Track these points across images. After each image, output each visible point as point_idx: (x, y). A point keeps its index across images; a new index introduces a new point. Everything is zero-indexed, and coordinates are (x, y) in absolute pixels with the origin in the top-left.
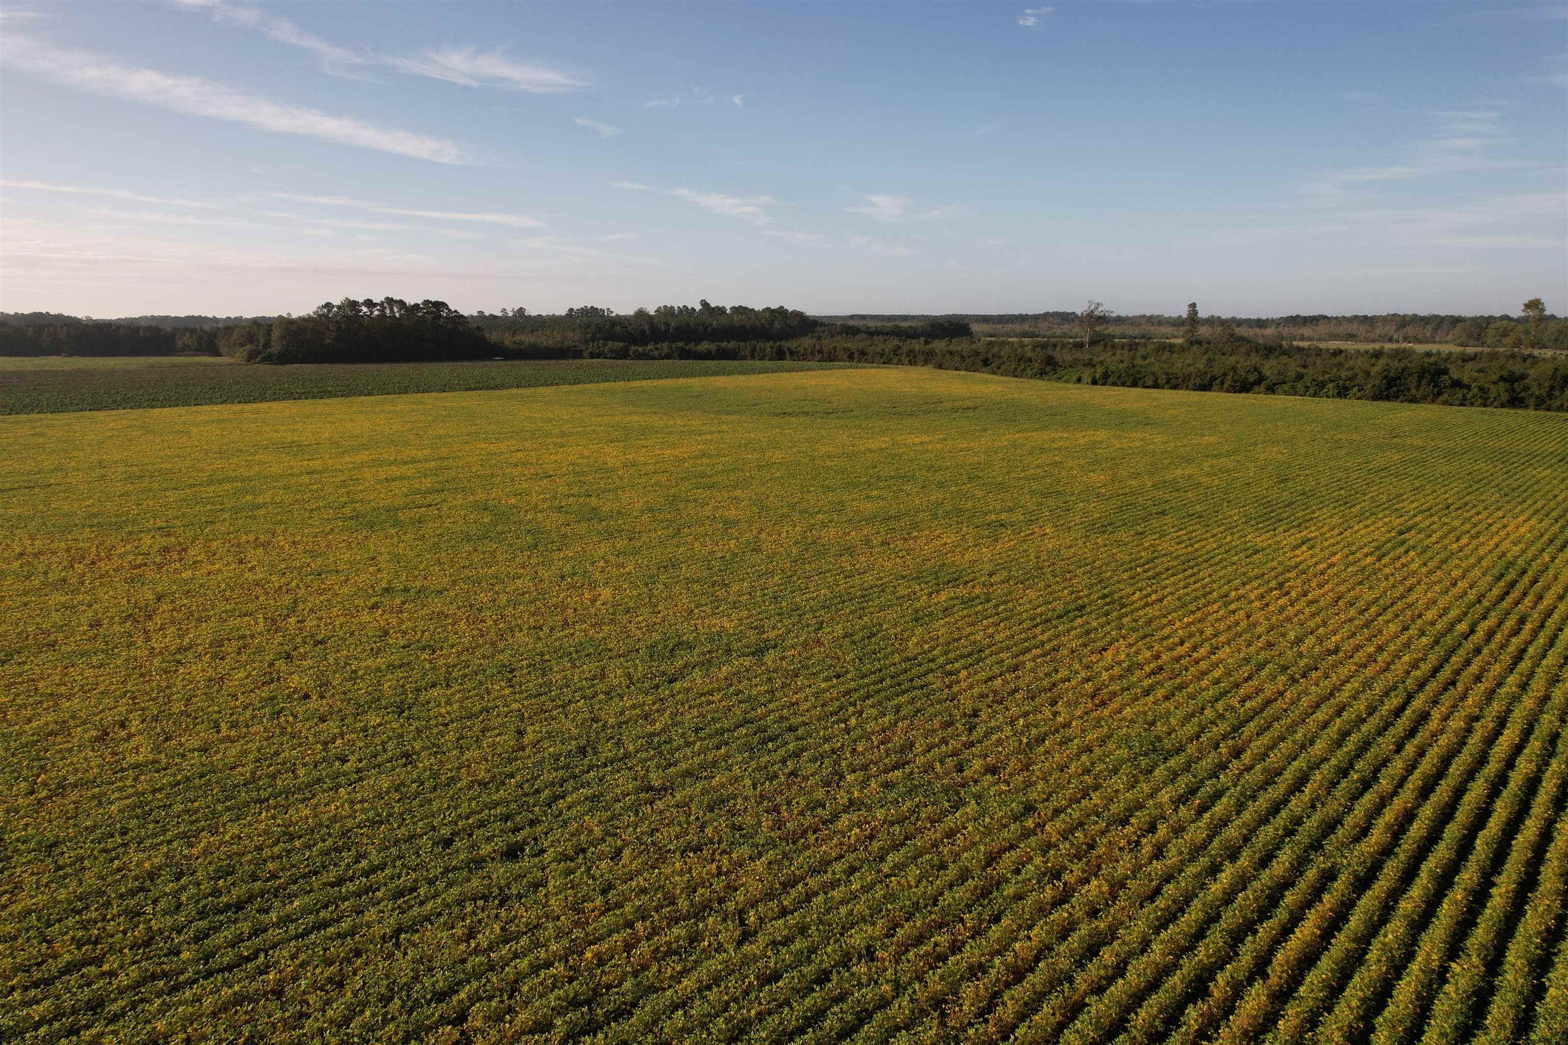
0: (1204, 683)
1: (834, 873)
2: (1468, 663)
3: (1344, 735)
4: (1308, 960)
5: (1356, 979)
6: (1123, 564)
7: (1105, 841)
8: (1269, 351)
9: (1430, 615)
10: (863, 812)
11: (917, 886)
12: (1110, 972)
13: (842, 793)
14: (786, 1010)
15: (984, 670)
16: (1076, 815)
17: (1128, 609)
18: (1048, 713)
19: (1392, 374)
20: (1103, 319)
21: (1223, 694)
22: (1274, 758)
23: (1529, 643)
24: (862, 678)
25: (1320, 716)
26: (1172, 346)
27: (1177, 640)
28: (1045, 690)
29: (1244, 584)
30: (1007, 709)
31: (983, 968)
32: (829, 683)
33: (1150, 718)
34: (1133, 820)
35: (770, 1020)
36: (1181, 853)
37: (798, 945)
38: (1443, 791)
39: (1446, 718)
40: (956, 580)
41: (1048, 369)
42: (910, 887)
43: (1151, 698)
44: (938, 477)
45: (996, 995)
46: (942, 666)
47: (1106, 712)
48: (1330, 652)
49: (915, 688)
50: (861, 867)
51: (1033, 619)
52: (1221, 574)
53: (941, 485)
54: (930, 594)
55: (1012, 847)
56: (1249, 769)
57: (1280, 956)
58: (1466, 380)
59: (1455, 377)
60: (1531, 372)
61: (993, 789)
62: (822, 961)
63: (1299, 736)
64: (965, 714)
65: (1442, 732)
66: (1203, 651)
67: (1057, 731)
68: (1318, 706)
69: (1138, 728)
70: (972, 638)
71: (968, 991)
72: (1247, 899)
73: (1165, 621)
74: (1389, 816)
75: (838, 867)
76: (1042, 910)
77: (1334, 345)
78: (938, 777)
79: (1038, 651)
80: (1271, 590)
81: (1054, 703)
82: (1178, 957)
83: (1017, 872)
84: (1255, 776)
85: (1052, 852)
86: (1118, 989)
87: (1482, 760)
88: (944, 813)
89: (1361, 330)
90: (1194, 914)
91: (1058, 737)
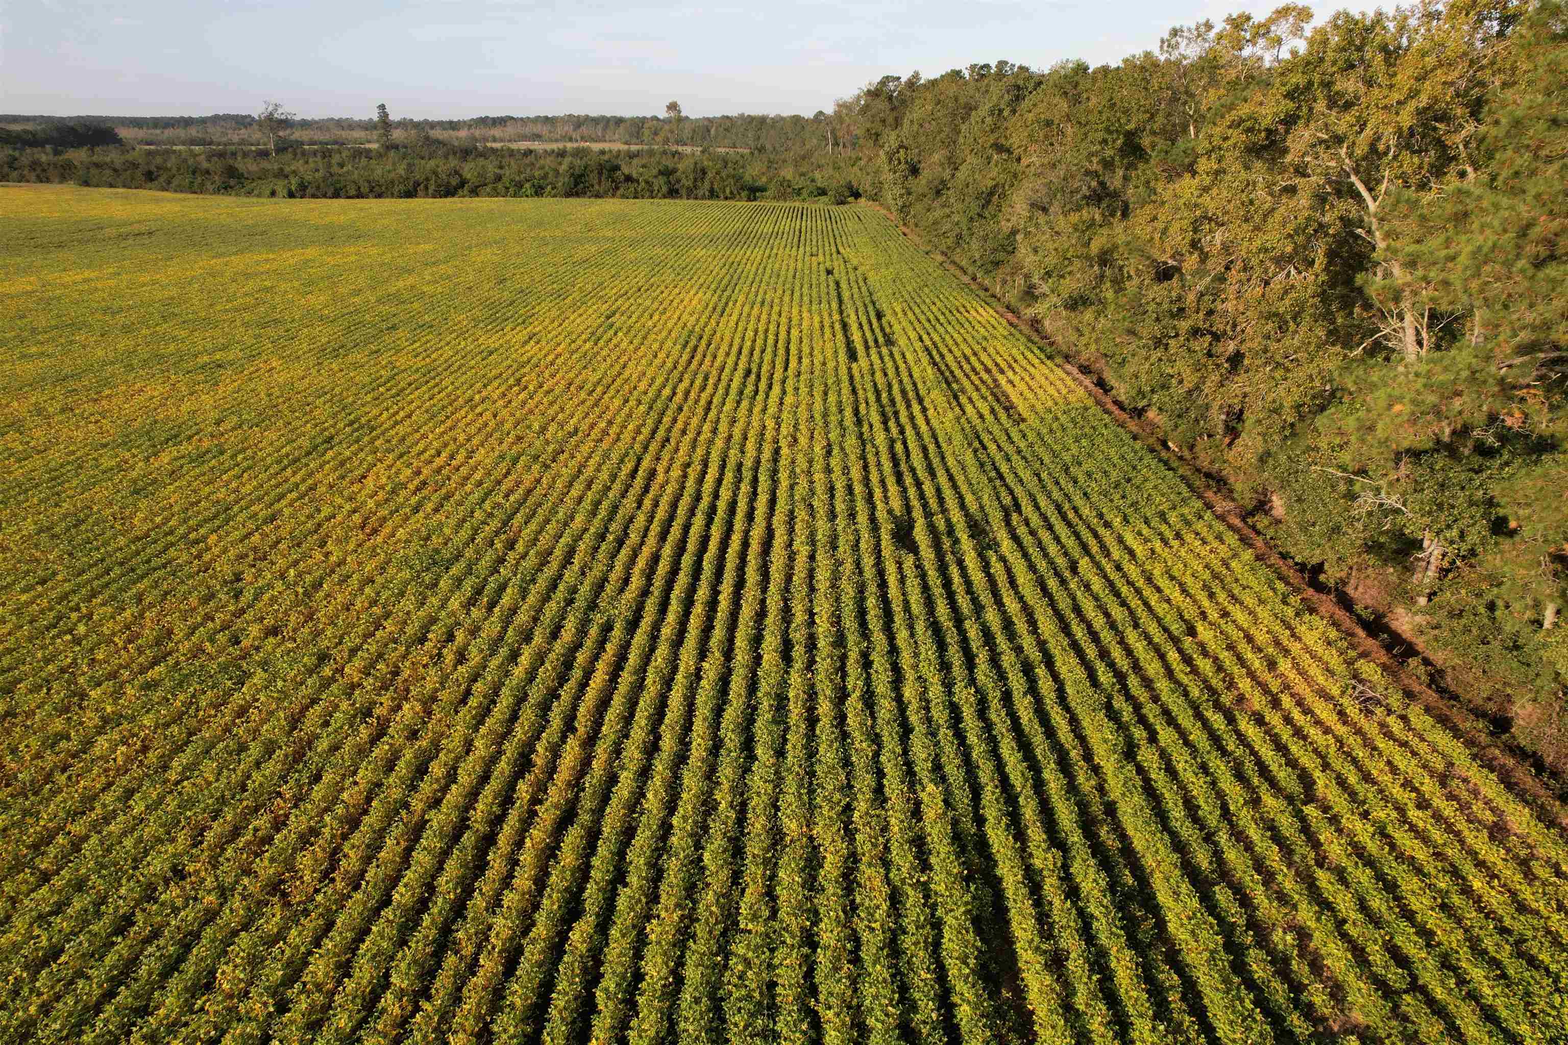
0: (468, 488)
1: (104, 806)
2: (675, 420)
3: (597, 504)
4: (604, 703)
5: (641, 703)
6: (364, 386)
7: (407, 664)
8: (466, 153)
9: (642, 386)
10: (125, 725)
11: (217, 780)
12: (443, 782)
13: (90, 714)
14: (81, 983)
15: (237, 529)
16: (373, 648)
17: (379, 431)
18: (318, 556)
19: (577, 172)
20: (285, 123)
21: (488, 494)
22: (544, 541)
23: (712, 395)
24: (79, 575)
25: (574, 493)
26: (370, 151)
27: (433, 452)
28: (311, 533)
29: (485, 386)
30: (273, 563)
31: (314, 832)
32: (33, 593)
33: (424, 533)
34: (430, 636)
35: (60, 1005)
36: (482, 651)
37: (78, 903)
38: (675, 531)
39: (668, 471)
40: (176, 436)
41: (232, 182)
42: (209, 784)
43: (421, 514)
44: (121, 319)
45: (336, 851)
46: (185, 536)
47: (379, 539)
48: (571, 435)
49: (155, 569)
50: (141, 786)
51: (279, 462)
52: (462, 379)
53: (127, 329)
54: (147, 459)
55: (314, 702)
56: (524, 556)
57: (582, 710)
58: (635, 175)
59: (626, 172)
60: (680, 166)
61: (279, 650)
62: (117, 908)
63: (560, 515)
64: (225, 582)
65: (667, 482)
66: (460, 458)
67: (333, 571)
68: (571, 484)
69: (415, 546)
70: (214, 497)
71: (304, 861)
72: (547, 672)
73: (418, 436)
74: (641, 563)
75: (108, 798)
76: (362, 752)
77: (524, 145)
78: (211, 658)
79: (294, 495)
80: (511, 387)
81: (323, 544)
82: (500, 744)
83: (326, 724)
84: (531, 561)
85: (357, 692)
86: (454, 795)
87: (698, 498)
88: (229, 693)
89: (544, 130)
90: (505, 700)
91: (336, 577)
